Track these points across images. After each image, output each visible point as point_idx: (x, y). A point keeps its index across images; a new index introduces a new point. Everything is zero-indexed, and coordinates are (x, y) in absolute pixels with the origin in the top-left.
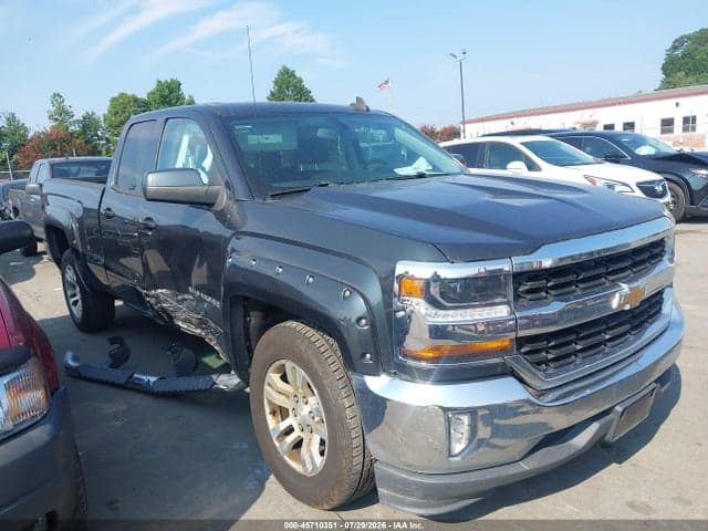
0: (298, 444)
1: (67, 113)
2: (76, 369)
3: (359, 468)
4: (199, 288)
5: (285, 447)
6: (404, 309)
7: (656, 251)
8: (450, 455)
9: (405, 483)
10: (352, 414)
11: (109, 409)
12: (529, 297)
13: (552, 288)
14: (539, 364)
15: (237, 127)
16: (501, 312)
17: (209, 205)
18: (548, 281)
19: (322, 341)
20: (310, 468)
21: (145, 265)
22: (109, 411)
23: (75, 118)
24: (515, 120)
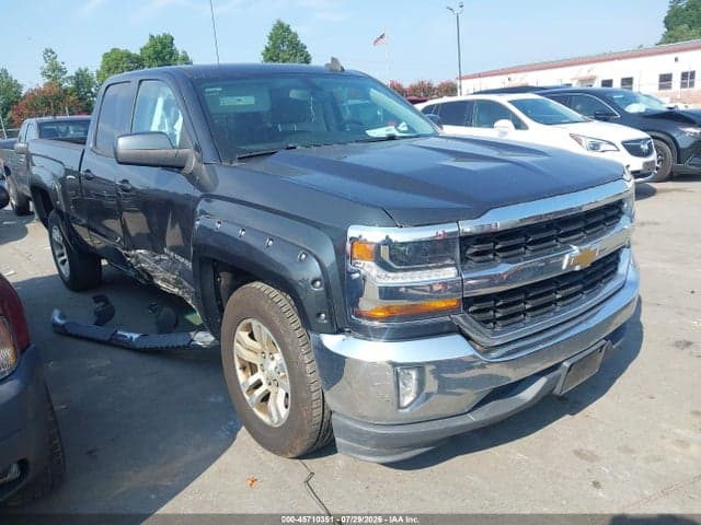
0: (266, 398)
1: (60, 70)
2: (63, 326)
3: (319, 419)
4: (173, 249)
5: (254, 400)
6: (359, 272)
7: (610, 213)
8: (399, 407)
9: (360, 433)
10: (310, 369)
11: (93, 364)
12: (477, 259)
13: (500, 250)
14: (487, 322)
15: (207, 90)
16: (449, 273)
17: (180, 168)
18: (496, 244)
19: (284, 302)
20: (276, 419)
21: (124, 227)
22: (93, 366)
23: (67, 75)
24: (512, 76)
